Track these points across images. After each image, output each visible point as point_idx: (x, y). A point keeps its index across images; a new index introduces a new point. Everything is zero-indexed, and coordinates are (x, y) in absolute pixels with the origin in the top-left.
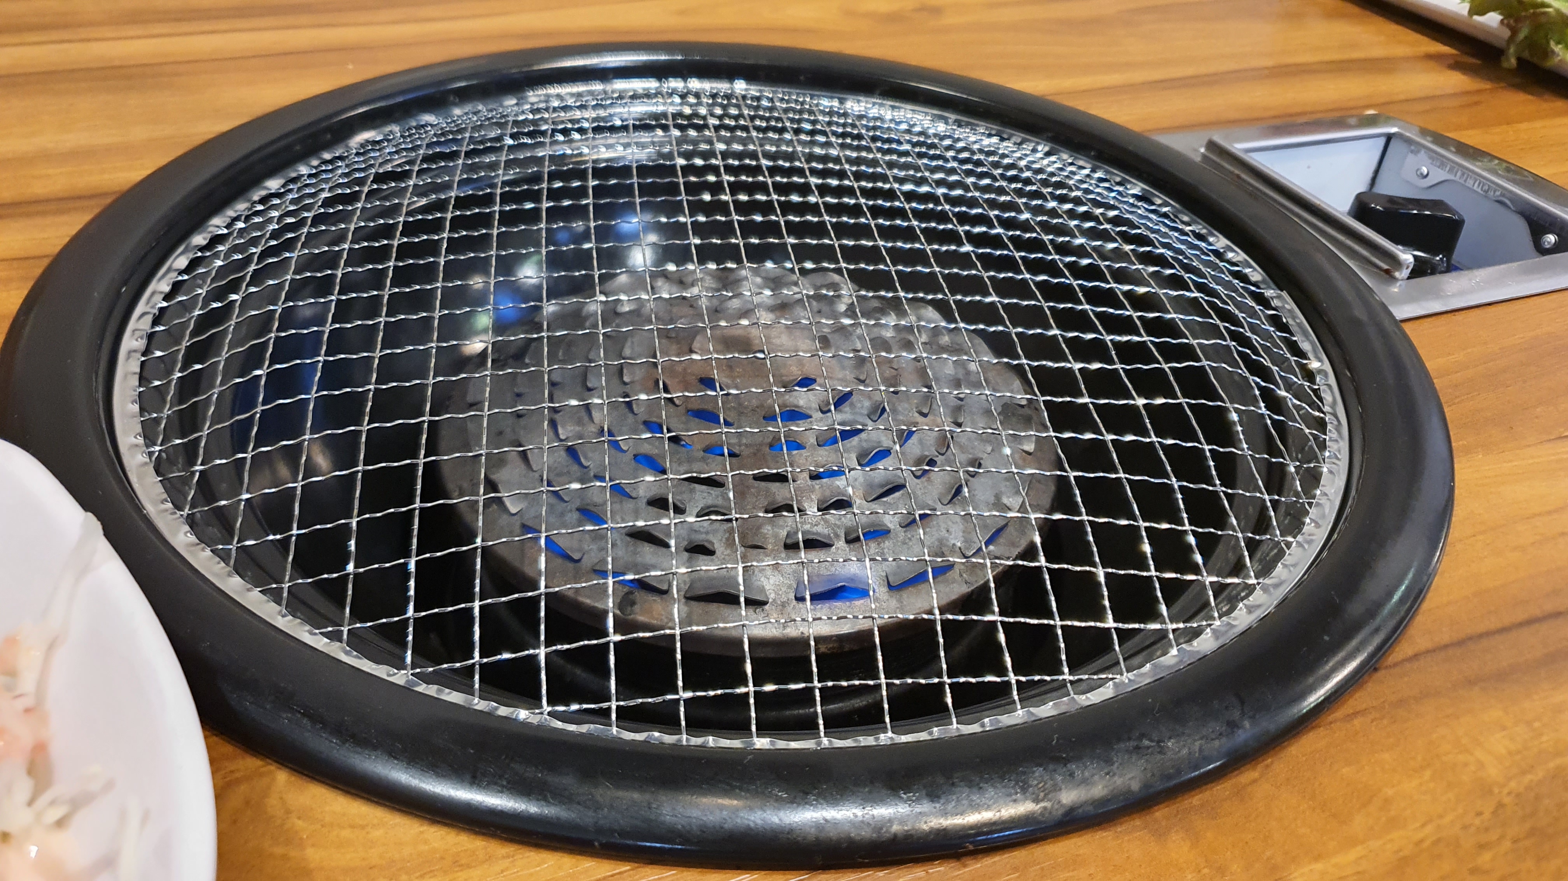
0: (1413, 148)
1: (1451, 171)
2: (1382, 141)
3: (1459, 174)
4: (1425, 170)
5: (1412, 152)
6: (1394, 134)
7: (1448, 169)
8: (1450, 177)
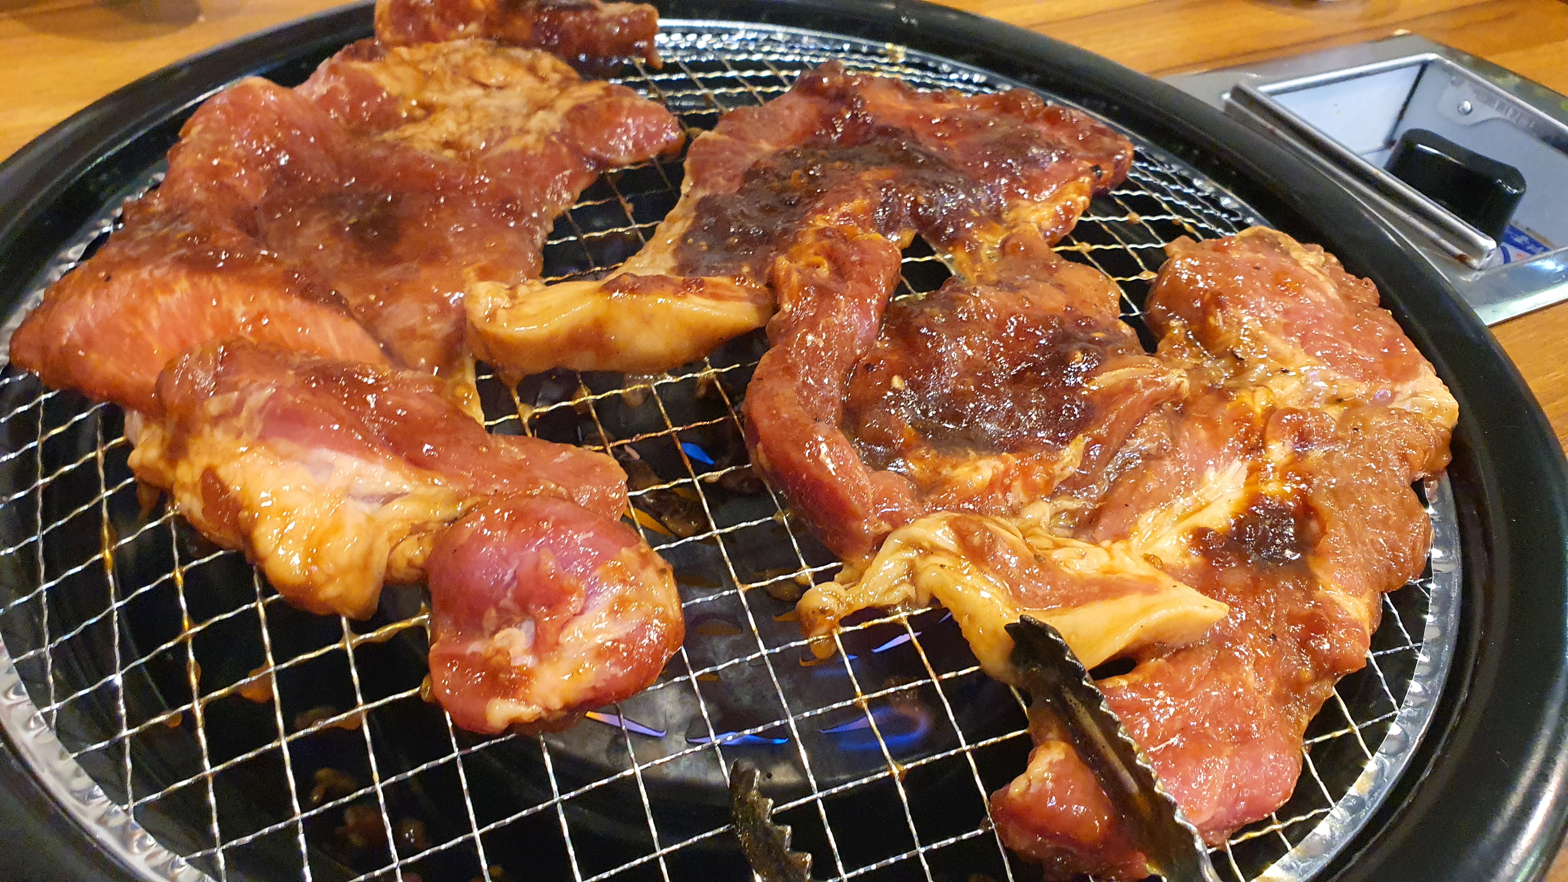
0: (1454, 78)
1: (1501, 107)
2: (1416, 70)
3: (1511, 111)
4: (1467, 105)
5: (1453, 83)
6: (1432, 62)
7: (1496, 105)
8: (1498, 115)
